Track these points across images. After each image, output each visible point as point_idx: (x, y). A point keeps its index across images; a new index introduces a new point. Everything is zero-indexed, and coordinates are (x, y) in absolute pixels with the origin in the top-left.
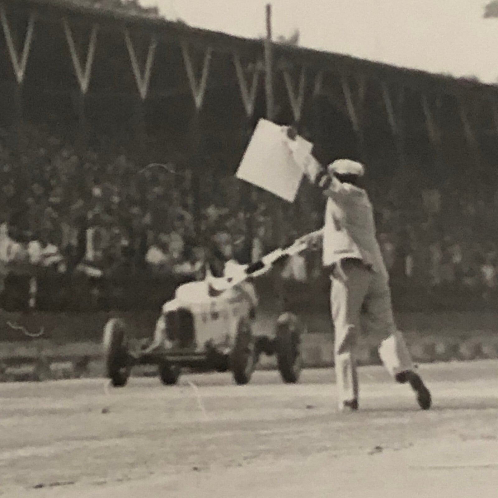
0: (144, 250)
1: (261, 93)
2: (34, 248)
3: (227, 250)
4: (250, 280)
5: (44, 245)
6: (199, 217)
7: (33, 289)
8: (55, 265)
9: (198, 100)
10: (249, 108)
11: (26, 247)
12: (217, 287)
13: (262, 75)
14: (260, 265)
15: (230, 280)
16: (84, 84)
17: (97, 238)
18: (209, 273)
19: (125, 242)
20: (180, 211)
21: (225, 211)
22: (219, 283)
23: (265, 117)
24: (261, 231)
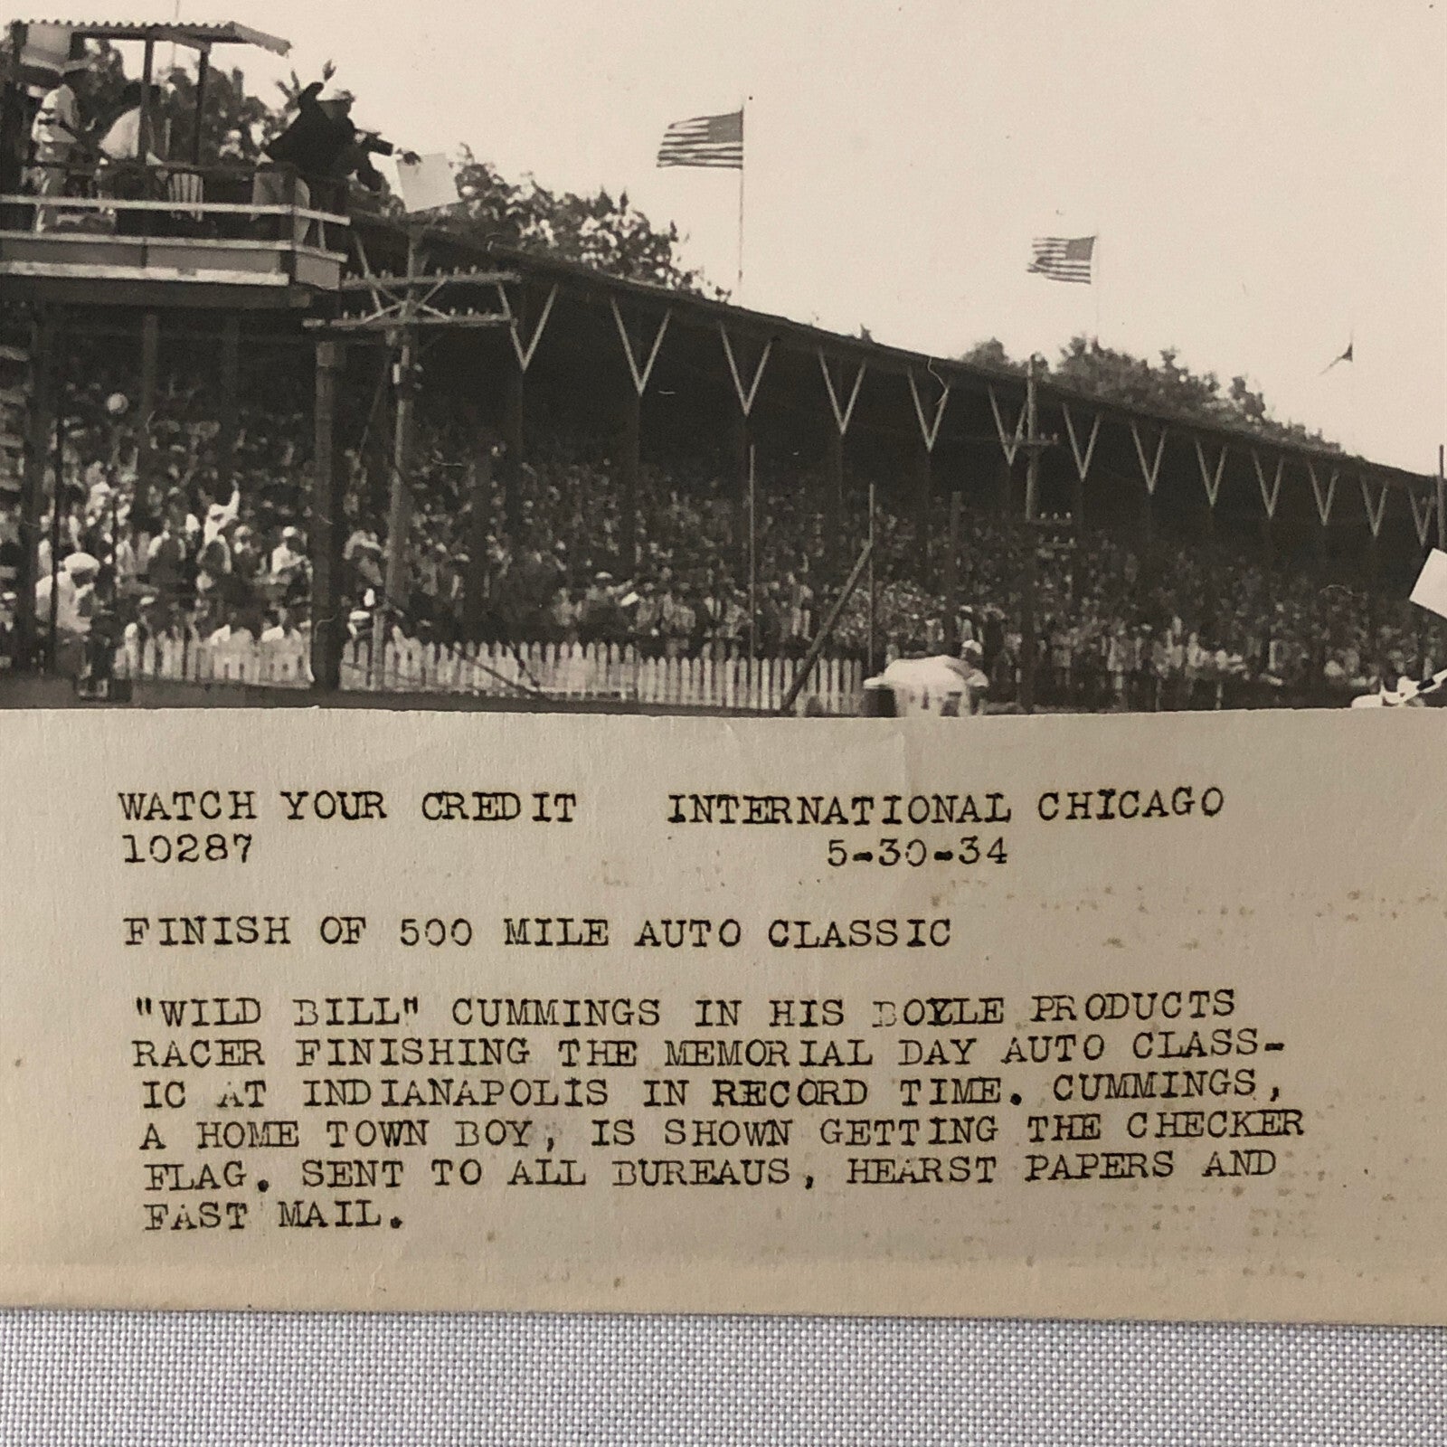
0: (1323, 662)
1: (1434, 523)
2: (1221, 656)
3: (1400, 667)
4: (1419, 696)
5: (1230, 655)
6: (1374, 635)
7: (1219, 695)
8: (1240, 673)
9: (1375, 529)
10: (1423, 539)
11: (1213, 655)
12: (1390, 701)
13: (1435, 510)
14: (1431, 682)
15: (1402, 695)
16: (1270, 511)
17: (1279, 650)
18: (1383, 688)
19: (1304, 656)
20: (1357, 629)
21: (1398, 631)
22: (1392, 697)
23: (1437, 548)
24: (1433, 652)
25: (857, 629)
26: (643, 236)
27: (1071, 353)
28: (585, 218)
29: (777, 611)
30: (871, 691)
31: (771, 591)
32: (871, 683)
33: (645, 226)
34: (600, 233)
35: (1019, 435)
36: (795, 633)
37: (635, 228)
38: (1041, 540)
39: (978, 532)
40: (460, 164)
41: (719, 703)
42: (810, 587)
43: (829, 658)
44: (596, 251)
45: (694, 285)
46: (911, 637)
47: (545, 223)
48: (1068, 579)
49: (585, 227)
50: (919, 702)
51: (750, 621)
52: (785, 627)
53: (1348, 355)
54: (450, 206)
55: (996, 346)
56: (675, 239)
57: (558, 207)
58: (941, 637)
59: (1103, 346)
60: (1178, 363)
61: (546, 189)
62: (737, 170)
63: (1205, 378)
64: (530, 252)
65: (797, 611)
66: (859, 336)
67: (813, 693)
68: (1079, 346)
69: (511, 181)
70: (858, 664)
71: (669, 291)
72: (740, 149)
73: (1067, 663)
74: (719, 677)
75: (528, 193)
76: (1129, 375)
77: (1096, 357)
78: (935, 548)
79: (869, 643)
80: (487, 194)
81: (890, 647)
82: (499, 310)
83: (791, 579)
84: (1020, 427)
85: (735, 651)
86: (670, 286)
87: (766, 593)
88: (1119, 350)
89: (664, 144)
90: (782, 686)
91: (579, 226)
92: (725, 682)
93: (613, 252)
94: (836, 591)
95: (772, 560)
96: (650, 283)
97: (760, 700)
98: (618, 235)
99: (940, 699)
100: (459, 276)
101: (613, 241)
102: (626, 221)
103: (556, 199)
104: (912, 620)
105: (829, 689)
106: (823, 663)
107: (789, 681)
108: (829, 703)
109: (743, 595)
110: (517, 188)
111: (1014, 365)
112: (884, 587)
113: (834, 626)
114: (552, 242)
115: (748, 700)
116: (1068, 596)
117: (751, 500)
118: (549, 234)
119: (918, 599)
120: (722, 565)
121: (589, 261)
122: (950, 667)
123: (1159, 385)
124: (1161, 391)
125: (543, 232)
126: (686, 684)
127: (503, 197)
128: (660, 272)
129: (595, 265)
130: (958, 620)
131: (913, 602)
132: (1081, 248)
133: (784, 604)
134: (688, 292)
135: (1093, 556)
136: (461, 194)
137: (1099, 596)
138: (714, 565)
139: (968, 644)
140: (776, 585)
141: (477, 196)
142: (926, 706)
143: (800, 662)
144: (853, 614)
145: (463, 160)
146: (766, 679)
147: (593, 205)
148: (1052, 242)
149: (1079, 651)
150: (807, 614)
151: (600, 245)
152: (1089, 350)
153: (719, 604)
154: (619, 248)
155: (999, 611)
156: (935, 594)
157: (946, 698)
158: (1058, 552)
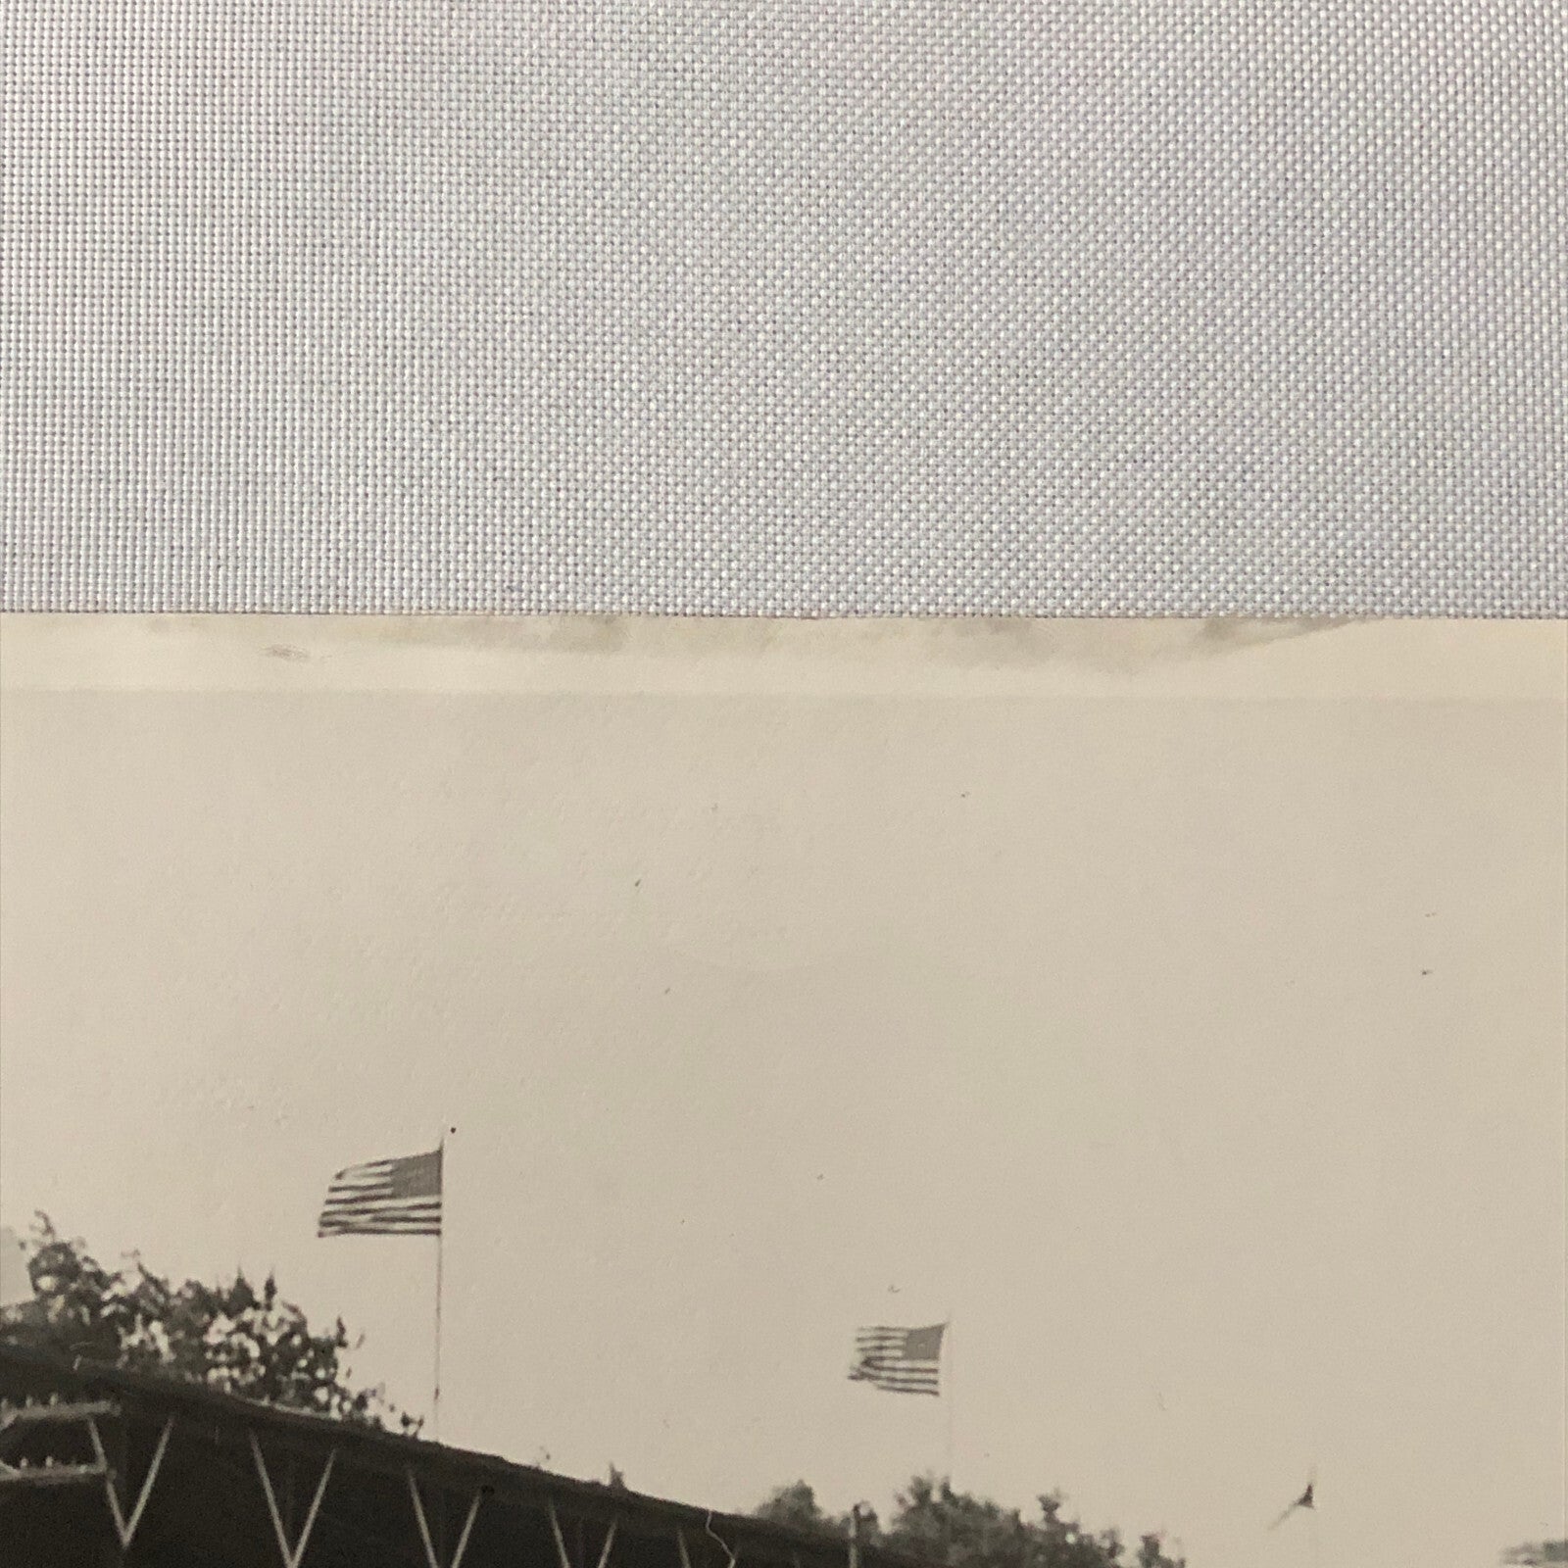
26: (297, 1341)
27: (912, 1502)
28: (213, 1316)
33: (299, 1327)
34: (235, 1339)
37: (286, 1328)
40: (35, 1242)
44: (230, 1366)
45: (371, 1411)
47: (156, 1327)
49: (213, 1330)
53: (1307, 1500)
54: (22, 1307)
55: (804, 1494)
56: (342, 1344)
57: (178, 1302)
59: (957, 1489)
60: (1063, 1515)
61: (159, 1275)
62: (432, 1238)
63: (1104, 1536)
64: (135, 1369)
66: (606, 1481)
68: (922, 1493)
69: (109, 1270)
71: (334, 1422)
72: (438, 1206)
75: (132, 1283)
76: (997, 1533)
77: (947, 1507)
80: (74, 1286)
82: (89, 1458)
86: (335, 1414)
88: (979, 1497)
89: (330, 1202)
91: (205, 1330)
93: (253, 1366)
96: (307, 1411)
98: (261, 1340)
100: (34, 1411)
101: (254, 1351)
102: (273, 1318)
103: (173, 1289)
110: (117, 1277)
111: (830, 1521)
114: (167, 1355)
118: (163, 1343)
121: (220, 1381)
123: (1039, 1548)
124: (1041, 1558)
125: (153, 1339)
127: (96, 1289)
128: (322, 1394)
129: (228, 1387)
132: (925, 1342)
134: (361, 1423)
136: (36, 1288)
141: (60, 1289)
145: (38, 1235)
147: (225, 1296)
148: (883, 1334)
151: (235, 1357)
152: (936, 1496)
154: (264, 1359)
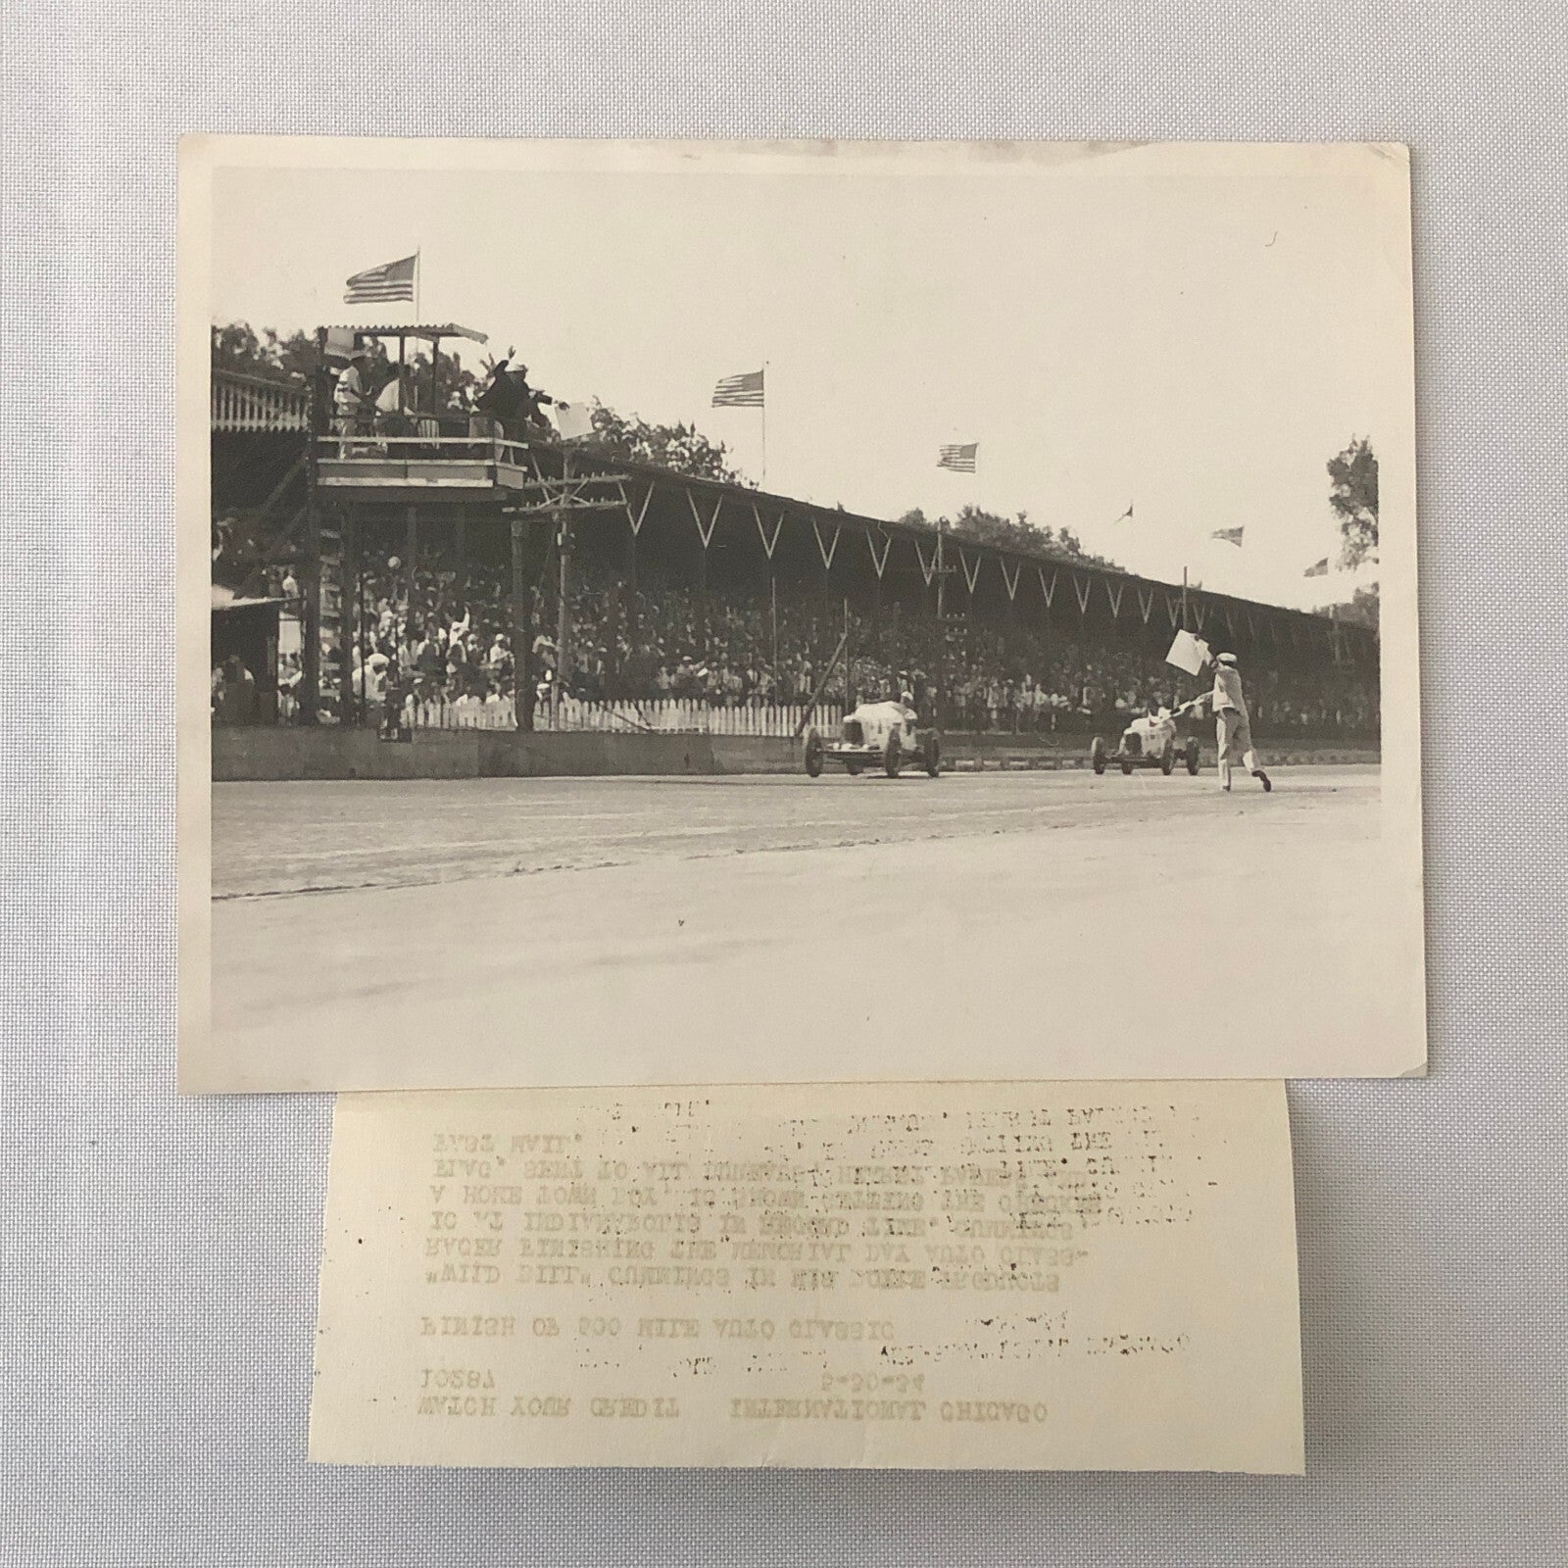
0: (1115, 700)
1: (1180, 616)
2: (1055, 697)
3: (1160, 702)
4: (1172, 718)
5: (1060, 696)
6: (1145, 682)
7: (1054, 720)
8: (1066, 707)
9: (1146, 618)
10: (1174, 624)
11: (1050, 697)
12: (1155, 722)
13: (1181, 605)
14: (1178, 710)
15: (1161, 718)
16: (1083, 609)
17: (1089, 692)
18: (1150, 714)
19: (1104, 696)
20: (1135, 679)
21: (1158, 680)
22: (1155, 719)
23: (1182, 628)
24: (1179, 691)
25: (838, 686)
26: (705, 450)
27: (964, 516)
28: (669, 440)
29: (790, 677)
30: (847, 724)
31: (788, 666)
32: (848, 719)
33: (706, 444)
34: (679, 449)
35: (933, 567)
36: (802, 689)
37: (700, 445)
38: (947, 630)
39: (910, 627)
40: (594, 409)
41: (758, 733)
42: (811, 662)
43: (822, 705)
44: (677, 460)
45: (737, 480)
46: (870, 691)
47: (645, 444)
48: (964, 653)
49: (669, 445)
50: (876, 730)
51: (775, 684)
52: (795, 687)
53: (1130, 513)
54: (588, 435)
55: (919, 513)
56: (724, 452)
57: (653, 434)
58: (888, 690)
59: (983, 511)
60: (1027, 521)
61: (646, 423)
62: (760, 408)
63: (1044, 529)
64: (637, 462)
65: (802, 676)
66: (836, 508)
67: (813, 725)
68: (968, 512)
69: (624, 420)
70: (840, 708)
71: (721, 484)
72: (762, 394)
73: (963, 704)
74: (757, 719)
75: (635, 426)
76: (999, 528)
77: (979, 518)
78: (884, 636)
79: (846, 695)
80: (610, 427)
81: (859, 697)
82: (620, 498)
83: (799, 658)
84: (933, 562)
85: (766, 702)
86: (722, 481)
87: (784, 666)
88: (992, 513)
89: (716, 392)
90: (795, 722)
91: (666, 445)
92: (760, 721)
93: (687, 460)
94: (826, 664)
95: (787, 647)
96: (710, 479)
97: (782, 731)
98: (690, 450)
99: (888, 728)
100: (595, 478)
101: (687, 454)
102: (694, 442)
103: (652, 428)
104: (871, 681)
105: (823, 723)
106: (819, 708)
107: (798, 719)
108: (823, 732)
109: (770, 668)
110: (628, 423)
111: (929, 524)
112: (854, 661)
113: (824, 686)
114: (650, 456)
115: (775, 731)
116: (964, 664)
117: (773, 610)
118: (649, 451)
119: (875, 668)
120: (757, 649)
121: (673, 467)
122: (893, 708)
123: (1016, 534)
124: (1018, 538)
125: (644, 449)
126: (737, 723)
127: (620, 428)
128: (716, 472)
129: (676, 469)
130: (898, 679)
131: (872, 669)
132: (969, 451)
133: (795, 673)
134: (733, 484)
135: (978, 639)
136: (594, 428)
137: (981, 663)
138: (753, 650)
139: (904, 694)
140: (790, 662)
141: (604, 428)
142: (880, 732)
143: (805, 707)
144: (836, 677)
145: (594, 406)
146: (785, 718)
147: (674, 432)
148: (951, 448)
149: (970, 696)
150: (809, 678)
151: (679, 457)
152: (974, 514)
153: (756, 674)
154: (690, 458)
155: (923, 674)
156: (885, 665)
157: (892, 727)
158: (957, 637)
